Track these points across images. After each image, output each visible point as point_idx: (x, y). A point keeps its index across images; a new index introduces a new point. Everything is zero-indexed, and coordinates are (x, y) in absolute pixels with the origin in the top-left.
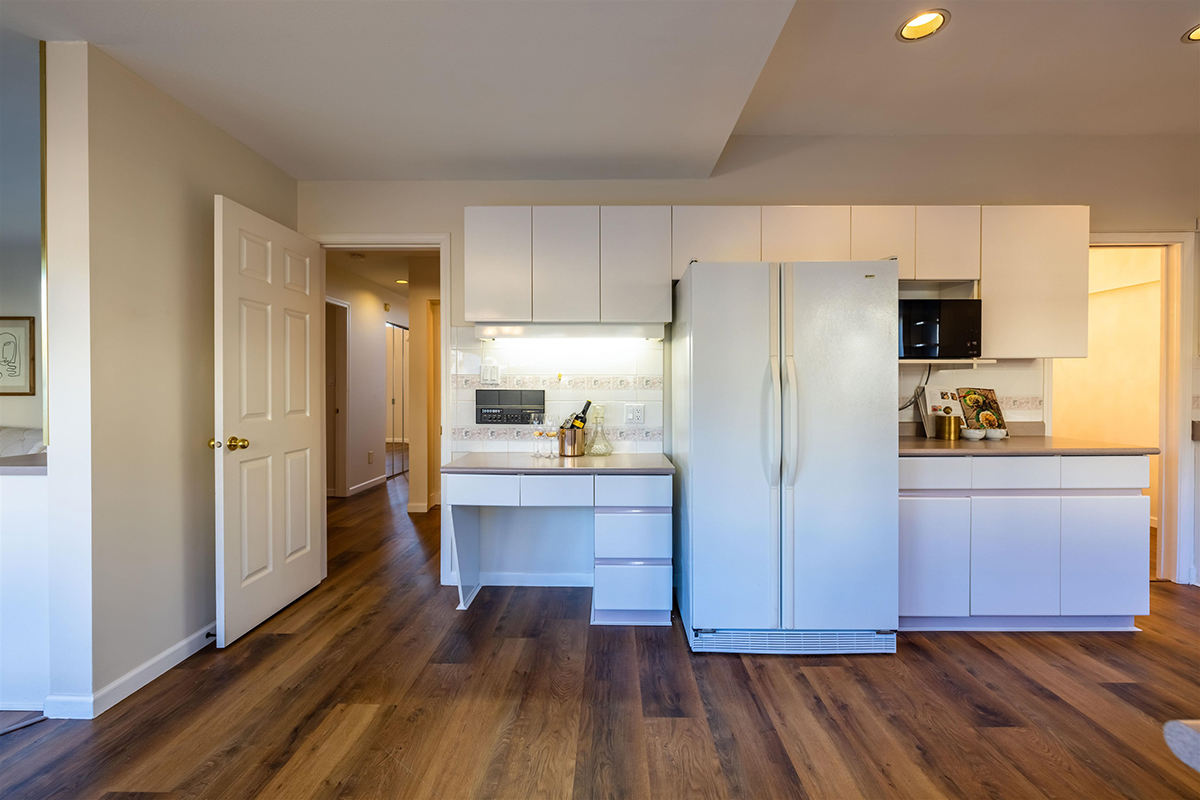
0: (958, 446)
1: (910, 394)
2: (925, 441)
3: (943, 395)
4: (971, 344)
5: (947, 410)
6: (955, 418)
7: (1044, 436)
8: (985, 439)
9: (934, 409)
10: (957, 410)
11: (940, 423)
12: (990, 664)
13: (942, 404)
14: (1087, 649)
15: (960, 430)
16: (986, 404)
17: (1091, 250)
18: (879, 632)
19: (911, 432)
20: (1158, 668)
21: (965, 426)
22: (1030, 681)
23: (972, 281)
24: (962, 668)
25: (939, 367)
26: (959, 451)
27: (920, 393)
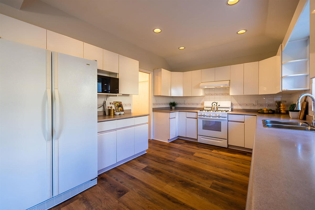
0: (114, 117)
1: (102, 103)
2: (106, 116)
3: (110, 103)
4: (117, 90)
5: (111, 107)
6: (113, 109)
7: (131, 113)
8: (120, 114)
9: (108, 107)
10: (114, 108)
11: (110, 111)
12: (121, 175)
13: (110, 106)
14: (139, 161)
15: (114, 113)
16: (120, 105)
17: (139, 72)
18: (91, 180)
19: (102, 114)
20: (150, 160)
21: (115, 111)
22: (129, 176)
23: (117, 73)
24: (114, 180)
25: (110, 96)
26: (114, 119)
27: (105, 103)
